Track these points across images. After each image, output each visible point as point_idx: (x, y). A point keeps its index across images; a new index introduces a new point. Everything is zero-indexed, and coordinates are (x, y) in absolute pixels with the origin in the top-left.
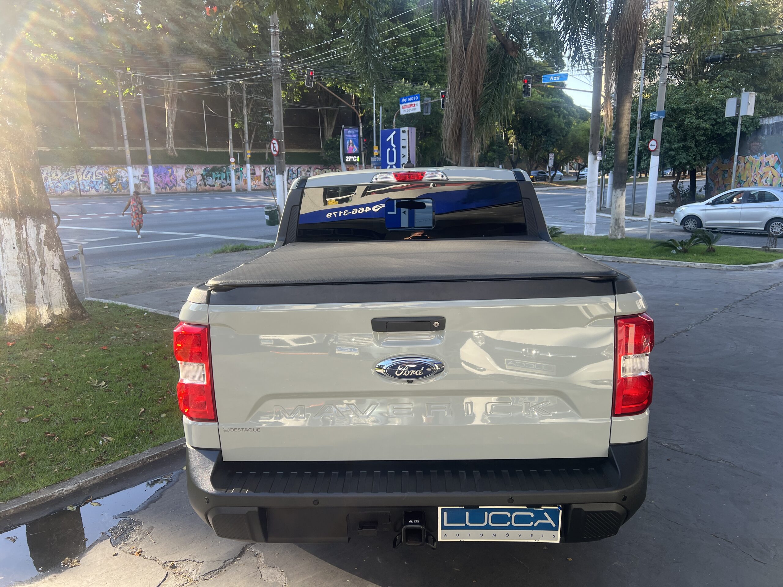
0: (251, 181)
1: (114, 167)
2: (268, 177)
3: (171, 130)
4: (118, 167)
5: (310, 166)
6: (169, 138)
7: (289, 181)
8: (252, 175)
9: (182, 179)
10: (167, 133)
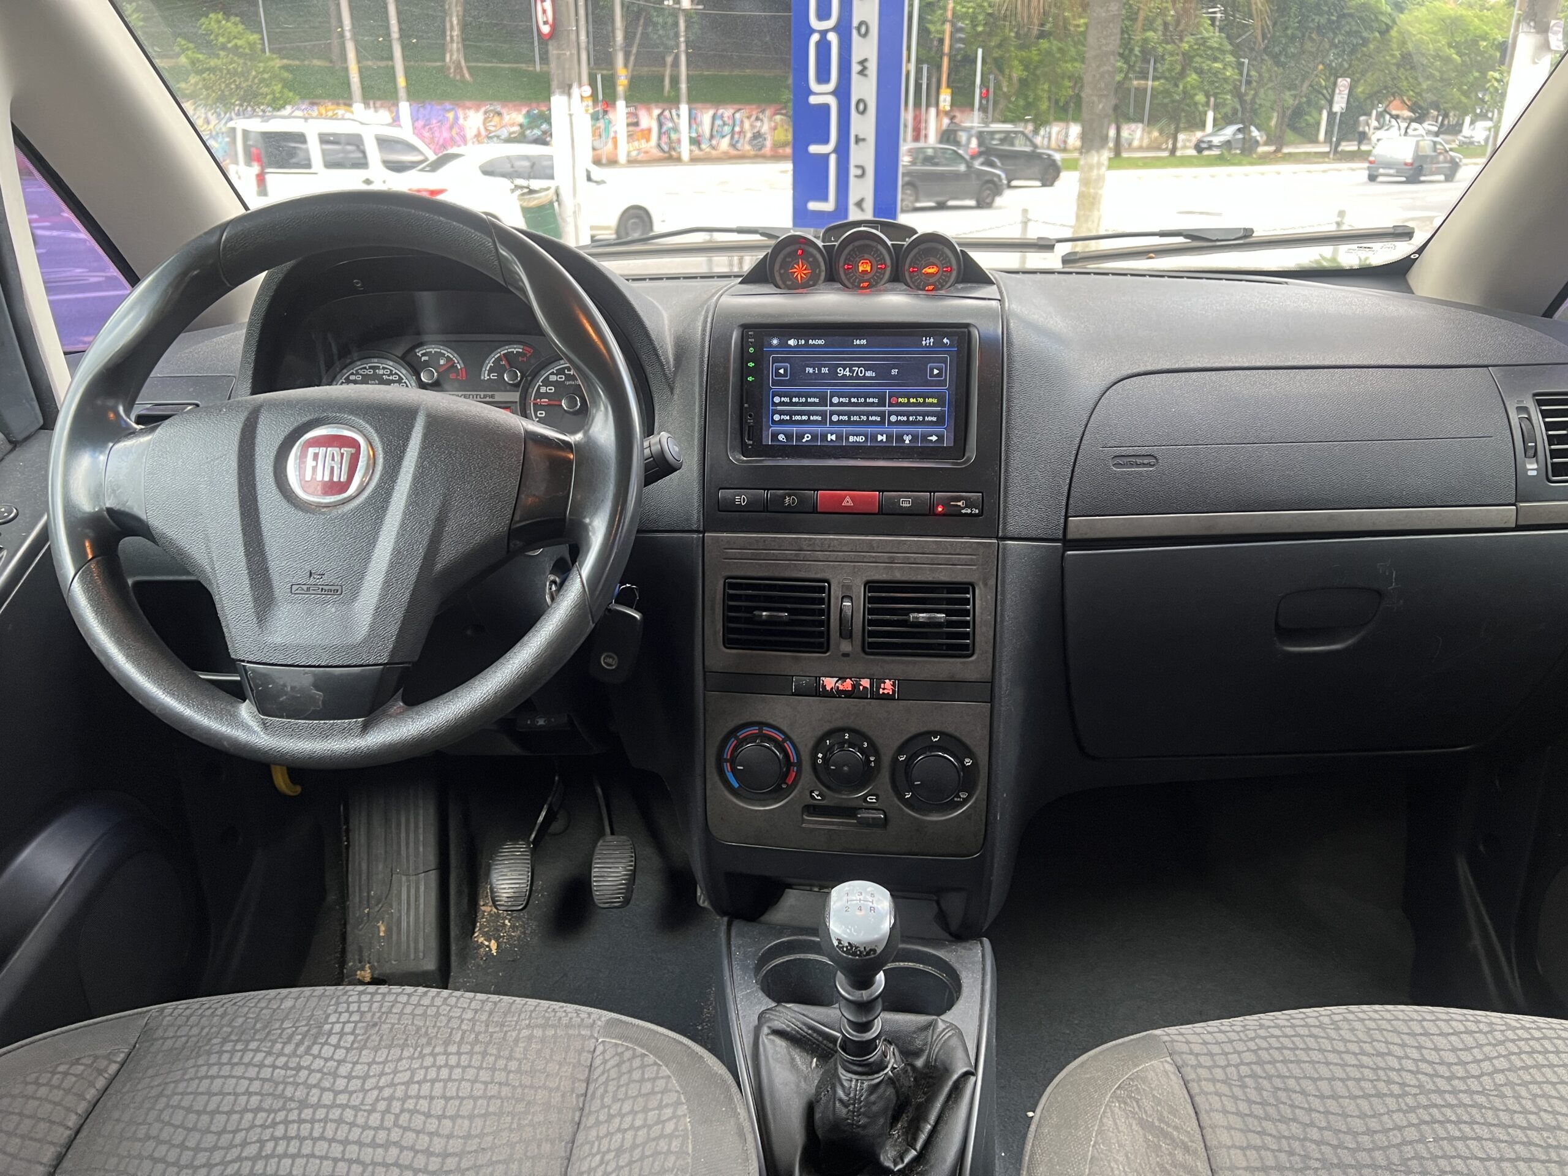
0: (628, 142)
1: (330, 106)
2: (667, 132)
3: (455, 21)
4: (338, 104)
5: (763, 106)
6: (452, 37)
7: (714, 142)
8: (631, 128)
9: (478, 135)
10: (448, 26)
